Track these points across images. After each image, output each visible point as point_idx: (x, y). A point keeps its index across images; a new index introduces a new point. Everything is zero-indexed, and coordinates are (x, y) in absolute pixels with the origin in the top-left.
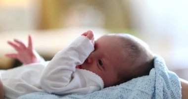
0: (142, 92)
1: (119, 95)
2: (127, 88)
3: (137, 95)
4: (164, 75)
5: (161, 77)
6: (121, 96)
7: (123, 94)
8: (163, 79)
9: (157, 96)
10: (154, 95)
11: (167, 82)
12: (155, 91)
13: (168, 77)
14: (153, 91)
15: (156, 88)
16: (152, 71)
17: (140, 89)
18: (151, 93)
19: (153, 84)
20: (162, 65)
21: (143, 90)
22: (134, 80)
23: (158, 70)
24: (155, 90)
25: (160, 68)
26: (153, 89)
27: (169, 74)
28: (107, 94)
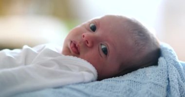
0: (155, 84)
1: (127, 88)
2: (135, 80)
3: (150, 88)
4: (177, 66)
5: (174, 68)
6: (129, 90)
7: (131, 87)
8: (176, 69)
9: (172, 90)
10: (168, 89)
11: (181, 74)
12: (169, 84)
13: (182, 67)
14: (168, 84)
15: (170, 79)
16: (161, 60)
17: (152, 81)
18: (165, 85)
19: (167, 76)
20: (172, 53)
21: (156, 82)
22: (140, 71)
23: (169, 59)
24: (169, 81)
25: (171, 56)
26: (167, 81)
27: (182, 64)
28: (112, 86)
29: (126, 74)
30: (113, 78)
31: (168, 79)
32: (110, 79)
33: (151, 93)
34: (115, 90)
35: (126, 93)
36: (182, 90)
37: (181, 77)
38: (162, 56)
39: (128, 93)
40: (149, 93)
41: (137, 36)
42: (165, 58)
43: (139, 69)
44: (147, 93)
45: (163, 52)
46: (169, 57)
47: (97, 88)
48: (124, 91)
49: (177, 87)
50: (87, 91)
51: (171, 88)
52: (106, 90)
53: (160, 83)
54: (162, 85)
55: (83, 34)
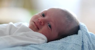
0: (76, 44)
2: (65, 42)
3: (73, 46)
4: (87, 34)
6: (62, 47)
7: (63, 46)
8: (87, 36)
9: (85, 47)
10: (83, 47)
11: (89, 39)
13: (90, 35)
14: (82, 44)
15: (84, 42)
16: (79, 31)
17: (74, 42)
18: (81, 45)
19: (82, 40)
20: (85, 28)
21: (76, 43)
22: (68, 37)
23: (83, 31)
24: (83, 43)
25: (85, 30)
26: (82, 43)
27: (90, 34)
28: (53, 45)
29: (61, 39)
30: (54, 41)
31: (83, 41)
32: (53, 42)
33: (73, 49)
34: (55, 47)
35: (60, 48)
36: (90, 48)
37: (90, 41)
38: (80, 30)
39: (61, 48)
40: (72, 49)
41: (67, 18)
42: (81, 31)
43: (68, 36)
44: (71, 48)
45: (81, 27)
46: (84, 30)
47: (45, 46)
48: (60, 47)
49: (87, 46)
50: (40, 48)
51: (84, 46)
52: (50, 47)
53: (79, 43)
54: (80, 44)
55: (39, 18)
